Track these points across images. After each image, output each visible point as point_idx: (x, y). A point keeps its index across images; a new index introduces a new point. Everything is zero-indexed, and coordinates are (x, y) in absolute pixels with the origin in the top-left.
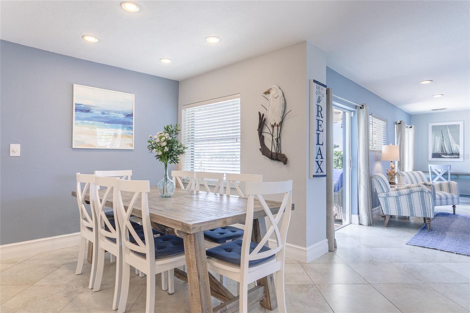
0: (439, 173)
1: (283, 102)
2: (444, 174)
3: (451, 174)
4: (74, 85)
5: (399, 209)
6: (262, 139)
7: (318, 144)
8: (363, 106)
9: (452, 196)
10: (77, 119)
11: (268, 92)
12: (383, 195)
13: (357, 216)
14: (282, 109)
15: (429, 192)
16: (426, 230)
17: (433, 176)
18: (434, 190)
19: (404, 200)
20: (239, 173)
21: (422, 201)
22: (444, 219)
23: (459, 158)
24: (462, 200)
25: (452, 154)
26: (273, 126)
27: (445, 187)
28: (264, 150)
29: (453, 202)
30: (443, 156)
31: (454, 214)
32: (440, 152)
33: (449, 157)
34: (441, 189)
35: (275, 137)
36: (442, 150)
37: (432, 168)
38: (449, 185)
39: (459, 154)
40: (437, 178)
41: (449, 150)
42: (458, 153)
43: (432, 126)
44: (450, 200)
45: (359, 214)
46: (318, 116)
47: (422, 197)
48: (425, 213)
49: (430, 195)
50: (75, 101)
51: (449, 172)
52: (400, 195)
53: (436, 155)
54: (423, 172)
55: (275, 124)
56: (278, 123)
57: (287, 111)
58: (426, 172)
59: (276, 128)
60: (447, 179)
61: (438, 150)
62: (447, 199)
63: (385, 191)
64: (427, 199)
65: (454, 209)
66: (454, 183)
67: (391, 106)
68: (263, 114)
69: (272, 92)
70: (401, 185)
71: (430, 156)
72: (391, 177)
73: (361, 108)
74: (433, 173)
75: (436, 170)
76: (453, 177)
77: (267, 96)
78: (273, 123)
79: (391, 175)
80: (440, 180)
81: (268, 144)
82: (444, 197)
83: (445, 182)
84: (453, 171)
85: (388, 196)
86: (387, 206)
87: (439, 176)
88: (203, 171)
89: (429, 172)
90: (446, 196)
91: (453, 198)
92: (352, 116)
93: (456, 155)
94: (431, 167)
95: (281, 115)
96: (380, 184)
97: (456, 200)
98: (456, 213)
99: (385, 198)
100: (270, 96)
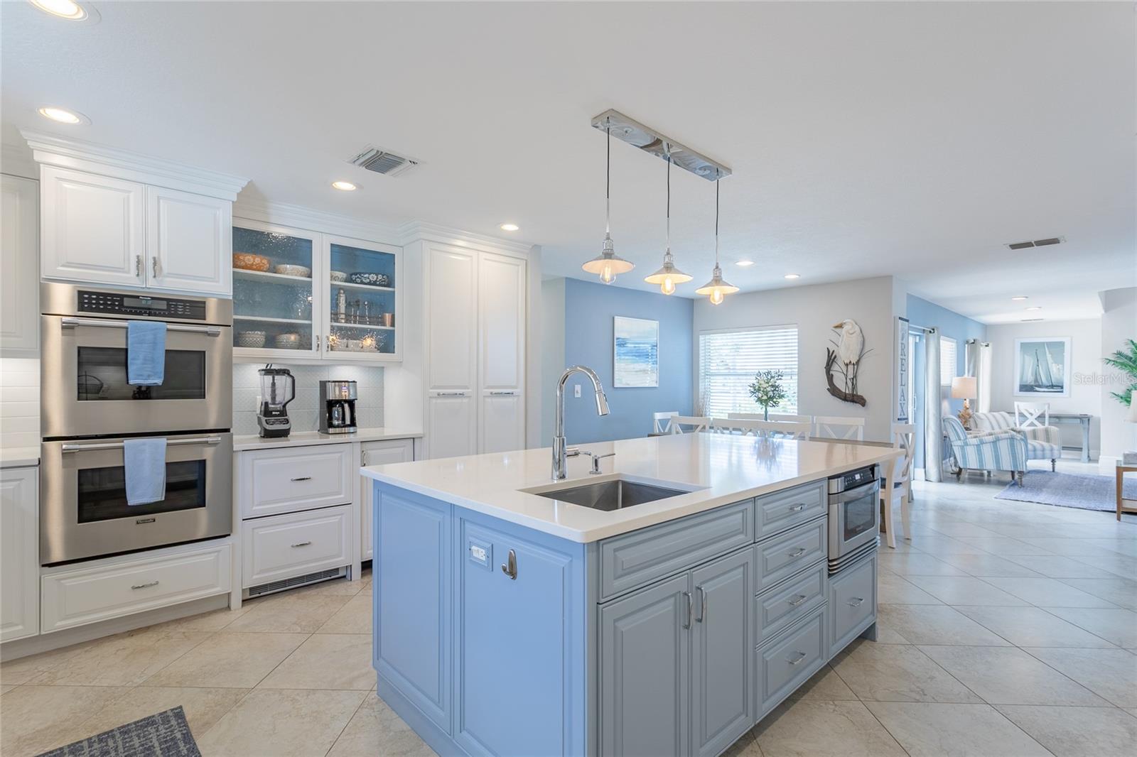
0: (1031, 414)
1: (861, 339)
2: (1039, 417)
3: (1050, 417)
4: (616, 317)
5: (981, 461)
6: (830, 378)
7: (902, 385)
8: (933, 329)
9: (1051, 446)
10: (619, 355)
11: (840, 326)
12: (959, 443)
13: (923, 470)
14: (859, 347)
15: (1021, 439)
16: (1017, 487)
17: (1022, 419)
18: (1026, 437)
19: (987, 451)
20: (796, 414)
21: (1012, 451)
22: (1039, 476)
23: (1062, 392)
24: (1065, 454)
25: (1052, 386)
26: (847, 365)
27: (1041, 435)
28: (834, 391)
29: (1052, 455)
30: (1037, 389)
31: (1053, 471)
32: (1033, 383)
33: (1046, 390)
34: (1035, 437)
35: (850, 375)
36: (1036, 380)
37: (1020, 407)
38: (1047, 431)
39: (1062, 387)
40: (1028, 422)
41: (1047, 379)
42: (1060, 385)
43: (1022, 343)
44: (1048, 453)
45: (925, 467)
46: (902, 355)
47: (1012, 446)
48: (1015, 465)
49: (1022, 443)
50: (617, 335)
51: (1046, 413)
52: (982, 443)
53: (1026, 388)
54: (1009, 413)
55: (850, 362)
56: (854, 361)
57: (867, 349)
58: (1012, 413)
59: (851, 367)
60: (1043, 423)
61: (1029, 379)
62: (1043, 450)
63: (962, 438)
64: (1019, 447)
65: (1053, 465)
66: (1054, 429)
67: (963, 318)
68: (833, 351)
69: (846, 328)
70: (979, 431)
71: (1017, 387)
72: (964, 420)
73: (930, 332)
74: (1021, 415)
75: (1027, 410)
76: (1054, 420)
77: (838, 330)
78: (847, 361)
79: (965, 418)
80: (1032, 424)
81: (840, 383)
82: (1038, 447)
83: (1040, 426)
84: (1053, 412)
85: (966, 444)
86: (964, 457)
87: (1032, 419)
88: (738, 412)
89: (1014, 413)
90: (1042, 446)
91: (1052, 450)
92: (917, 341)
93: (1057, 387)
94: (1018, 406)
95: (858, 353)
96: (955, 429)
97: (1056, 452)
98: (1056, 470)
99: (962, 448)
100: (843, 331)
